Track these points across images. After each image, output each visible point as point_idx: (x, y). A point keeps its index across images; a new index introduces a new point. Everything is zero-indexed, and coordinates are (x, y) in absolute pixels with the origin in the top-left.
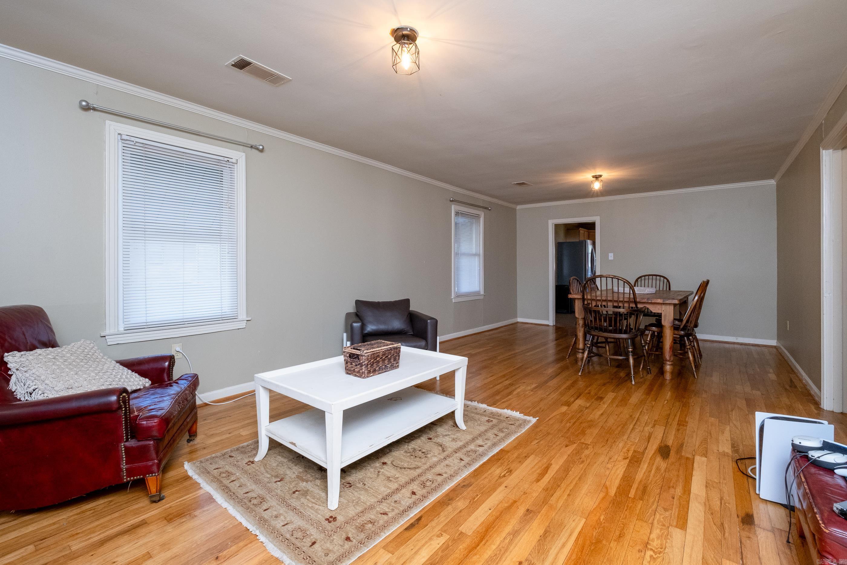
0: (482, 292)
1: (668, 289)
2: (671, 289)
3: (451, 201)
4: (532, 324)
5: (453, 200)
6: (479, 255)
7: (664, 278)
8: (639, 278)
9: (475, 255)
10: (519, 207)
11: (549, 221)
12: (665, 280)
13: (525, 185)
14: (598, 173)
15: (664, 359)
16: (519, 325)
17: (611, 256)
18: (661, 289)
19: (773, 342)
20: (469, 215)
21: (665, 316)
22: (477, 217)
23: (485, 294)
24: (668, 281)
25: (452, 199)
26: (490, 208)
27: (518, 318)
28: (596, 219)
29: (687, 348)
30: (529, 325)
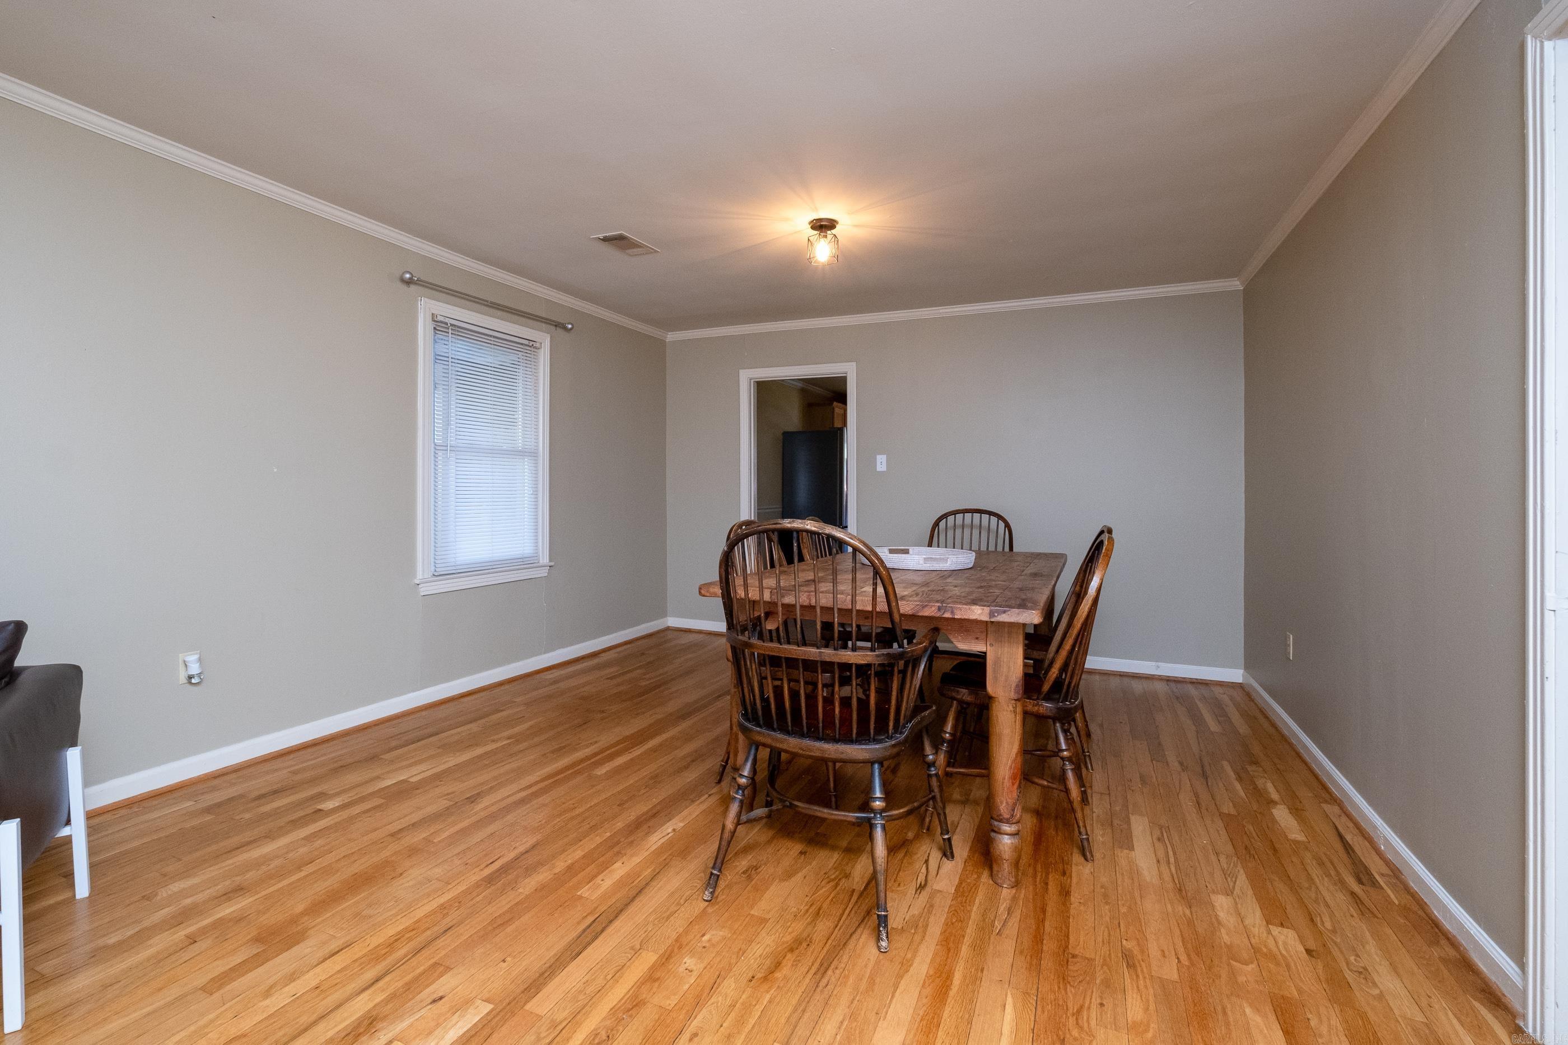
0: (545, 559)
1: (1007, 549)
2: (1016, 549)
3: (403, 280)
4: (700, 632)
5: (410, 279)
6: (534, 454)
7: (1000, 517)
8: (940, 519)
9: (521, 453)
10: (671, 337)
11: (741, 372)
12: (1002, 524)
13: (636, 250)
14: (825, 213)
15: (995, 816)
16: (670, 635)
17: (881, 463)
18: (992, 548)
19: (1236, 675)
20: (491, 336)
21: (997, 661)
22: (531, 346)
23: (552, 564)
24: (1007, 525)
25: (408, 276)
26: (570, 326)
27: (669, 618)
28: (848, 370)
29: (1063, 759)
30: (692, 637)
